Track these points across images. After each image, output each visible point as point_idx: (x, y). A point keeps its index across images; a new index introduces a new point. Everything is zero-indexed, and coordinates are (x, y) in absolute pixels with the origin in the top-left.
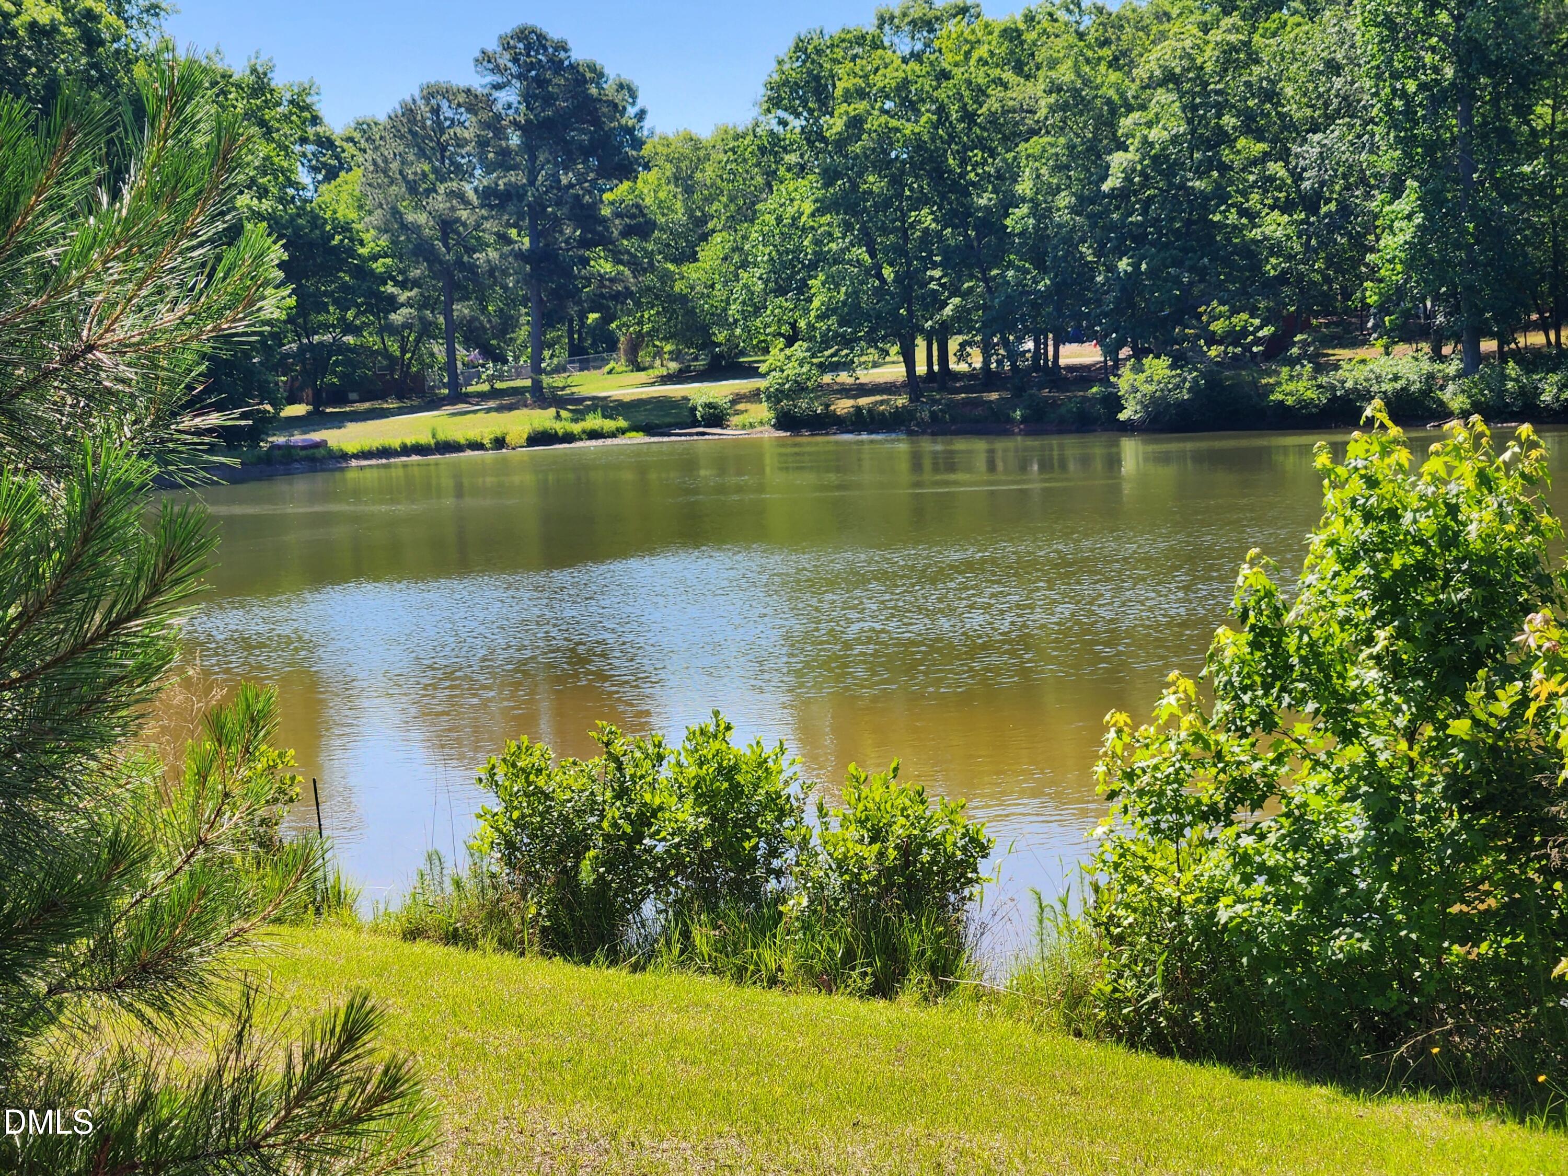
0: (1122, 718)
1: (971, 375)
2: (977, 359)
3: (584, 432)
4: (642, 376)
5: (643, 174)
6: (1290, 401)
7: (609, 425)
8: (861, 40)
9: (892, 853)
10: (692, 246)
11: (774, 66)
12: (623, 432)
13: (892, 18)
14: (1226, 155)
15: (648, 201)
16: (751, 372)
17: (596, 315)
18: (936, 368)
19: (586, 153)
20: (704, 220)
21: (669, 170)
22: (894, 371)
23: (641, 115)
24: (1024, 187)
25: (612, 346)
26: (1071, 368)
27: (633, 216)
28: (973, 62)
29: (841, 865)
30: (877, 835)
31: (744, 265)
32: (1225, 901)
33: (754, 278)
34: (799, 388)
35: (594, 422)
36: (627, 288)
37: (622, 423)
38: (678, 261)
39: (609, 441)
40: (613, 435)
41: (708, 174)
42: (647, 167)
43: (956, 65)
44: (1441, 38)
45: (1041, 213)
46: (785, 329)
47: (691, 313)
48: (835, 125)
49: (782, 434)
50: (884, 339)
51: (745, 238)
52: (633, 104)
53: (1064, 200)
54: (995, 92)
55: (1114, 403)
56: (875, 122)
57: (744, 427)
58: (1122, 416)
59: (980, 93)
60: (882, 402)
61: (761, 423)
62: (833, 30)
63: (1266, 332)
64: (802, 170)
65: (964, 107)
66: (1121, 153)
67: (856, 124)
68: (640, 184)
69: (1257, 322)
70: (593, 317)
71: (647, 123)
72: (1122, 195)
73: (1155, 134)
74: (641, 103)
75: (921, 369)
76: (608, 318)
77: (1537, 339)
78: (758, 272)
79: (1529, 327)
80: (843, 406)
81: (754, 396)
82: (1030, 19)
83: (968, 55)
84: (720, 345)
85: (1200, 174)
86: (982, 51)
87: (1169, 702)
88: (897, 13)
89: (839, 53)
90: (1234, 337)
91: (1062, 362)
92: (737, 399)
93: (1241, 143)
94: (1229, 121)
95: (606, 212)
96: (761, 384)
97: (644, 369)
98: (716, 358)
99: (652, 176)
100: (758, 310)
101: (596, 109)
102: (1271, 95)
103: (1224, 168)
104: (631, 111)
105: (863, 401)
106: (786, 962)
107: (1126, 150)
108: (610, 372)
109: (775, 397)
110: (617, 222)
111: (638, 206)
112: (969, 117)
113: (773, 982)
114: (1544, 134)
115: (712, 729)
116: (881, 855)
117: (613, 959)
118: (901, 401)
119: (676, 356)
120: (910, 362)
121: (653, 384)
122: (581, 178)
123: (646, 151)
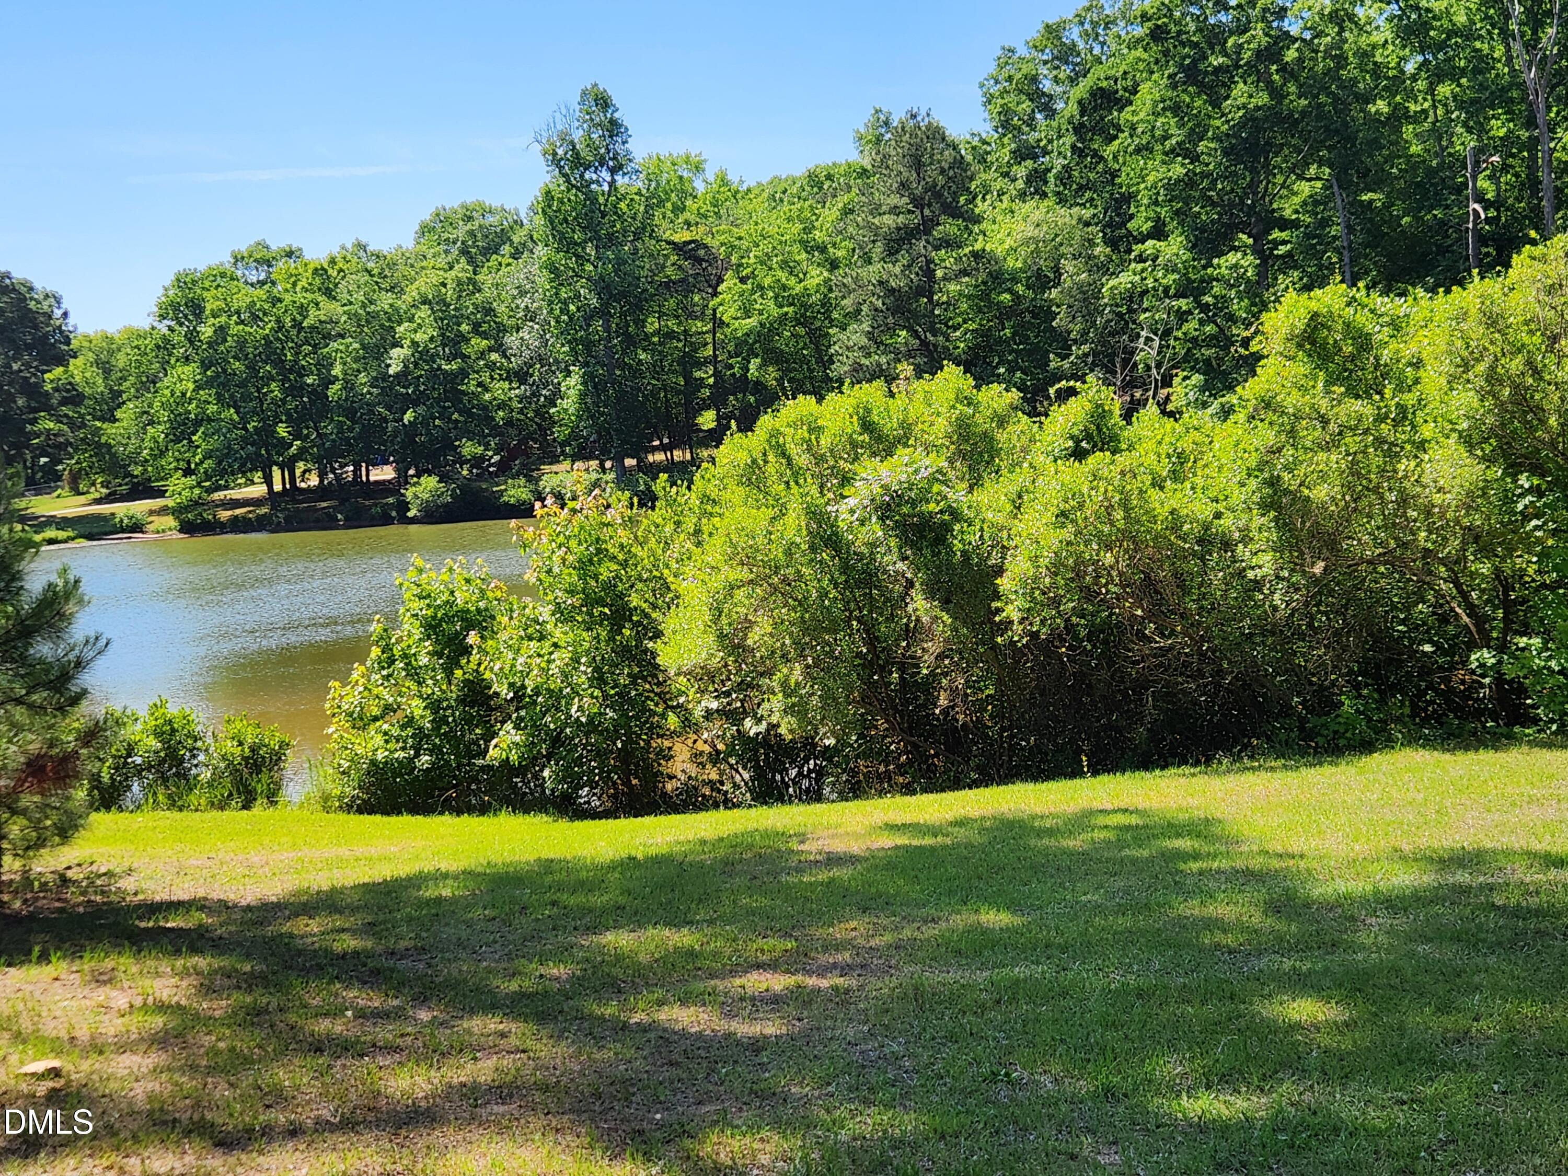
0: (337, 684)
1: (309, 490)
2: (314, 481)
3: (44, 540)
4: (82, 499)
5: (72, 361)
6: (512, 501)
7: (62, 535)
8: (223, 275)
9: (247, 750)
10: (112, 411)
11: (162, 291)
12: (73, 539)
13: (243, 258)
14: (466, 350)
15: (78, 379)
16: (161, 494)
17: (46, 460)
18: (288, 486)
19: (29, 348)
20: (120, 393)
21: (91, 357)
22: (258, 490)
23: (65, 315)
24: (337, 370)
25: (59, 478)
26: (376, 482)
27: (68, 391)
28: (298, 289)
29: (224, 758)
30: (241, 744)
31: (151, 423)
32: (380, 751)
33: (157, 432)
34: (196, 503)
35: (51, 533)
36: (67, 440)
37: (71, 534)
38: (103, 419)
39: (62, 546)
40: (65, 541)
41: (121, 360)
42: (75, 357)
43: (287, 290)
44: (588, 279)
45: (349, 386)
46: (183, 465)
47: (114, 456)
48: (206, 331)
49: (182, 536)
50: (251, 470)
51: (150, 406)
52: (59, 308)
53: (363, 378)
54: (312, 312)
55: (403, 506)
56: (235, 329)
57: (158, 532)
58: (410, 514)
59: (303, 310)
60: (250, 512)
61: (170, 529)
62: (202, 267)
63: (496, 458)
64: (187, 360)
65: (294, 320)
66: (398, 349)
67: (221, 331)
68: (71, 368)
69: (490, 453)
70: (43, 460)
71: (71, 321)
72: (401, 377)
73: (419, 337)
74: (64, 306)
75: (278, 487)
76: (57, 461)
77: (660, 457)
78: (161, 428)
79: (654, 450)
80: (224, 515)
81: (163, 511)
82: (333, 262)
83: (294, 285)
84: (137, 477)
85: (449, 361)
86: (303, 283)
87: (355, 676)
88: (246, 255)
89: (207, 284)
90: (477, 461)
91: (372, 478)
92: (151, 513)
93: (473, 342)
94: (464, 328)
95: (48, 387)
96: (170, 503)
97: (83, 494)
98: (135, 486)
99: (79, 361)
100: (162, 454)
101: (36, 319)
102: (489, 311)
103: (465, 357)
104: (58, 313)
105: (238, 512)
106: (203, 801)
107: (402, 347)
108: (58, 497)
109: (177, 512)
110: (56, 394)
111: (70, 383)
112: (298, 325)
113: (197, 810)
114: (653, 335)
115: (159, 703)
116: (243, 750)
117: (120, 809)
118: (264, 510)
119: (105, 485)
120: (270, 484)
121: (90, 504)
122: (28, 365)
123: (75, 344)
